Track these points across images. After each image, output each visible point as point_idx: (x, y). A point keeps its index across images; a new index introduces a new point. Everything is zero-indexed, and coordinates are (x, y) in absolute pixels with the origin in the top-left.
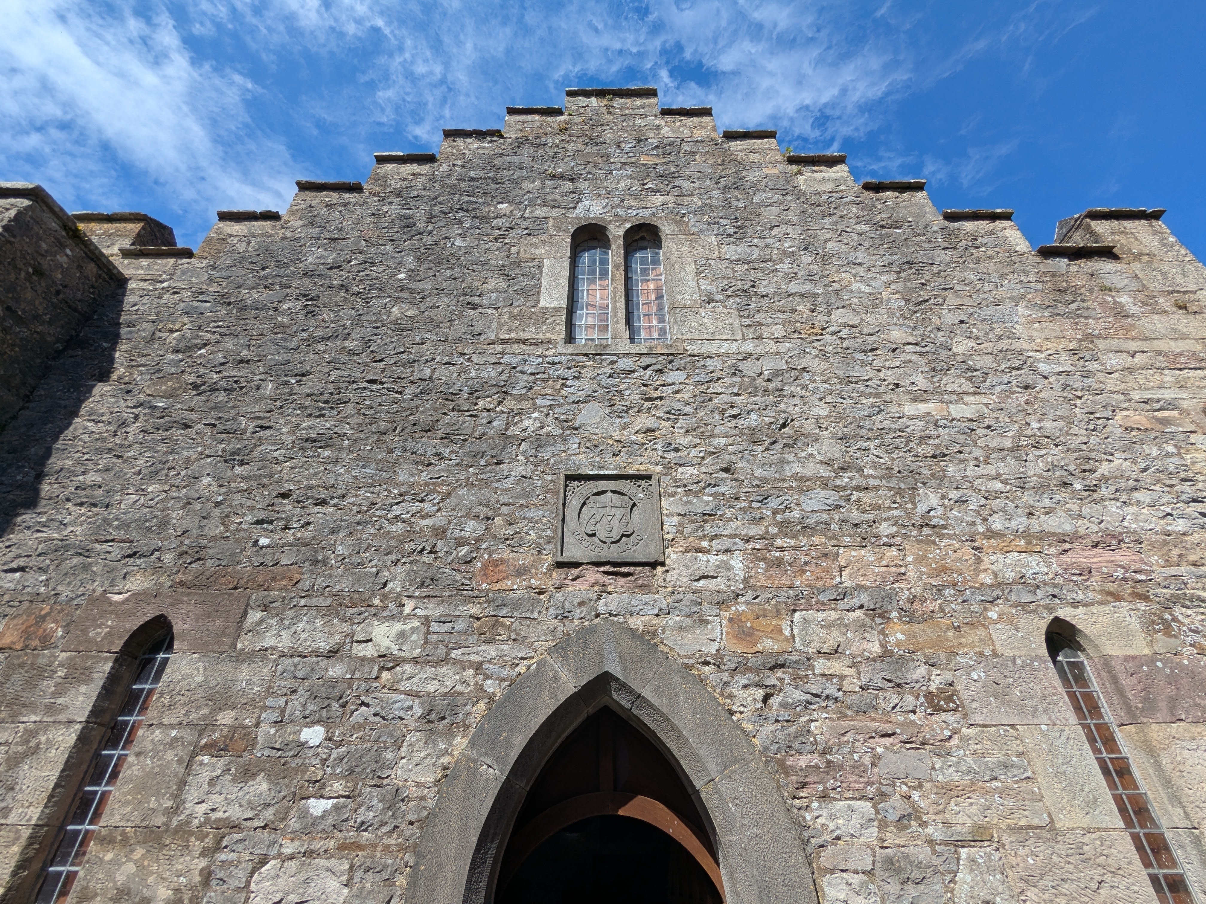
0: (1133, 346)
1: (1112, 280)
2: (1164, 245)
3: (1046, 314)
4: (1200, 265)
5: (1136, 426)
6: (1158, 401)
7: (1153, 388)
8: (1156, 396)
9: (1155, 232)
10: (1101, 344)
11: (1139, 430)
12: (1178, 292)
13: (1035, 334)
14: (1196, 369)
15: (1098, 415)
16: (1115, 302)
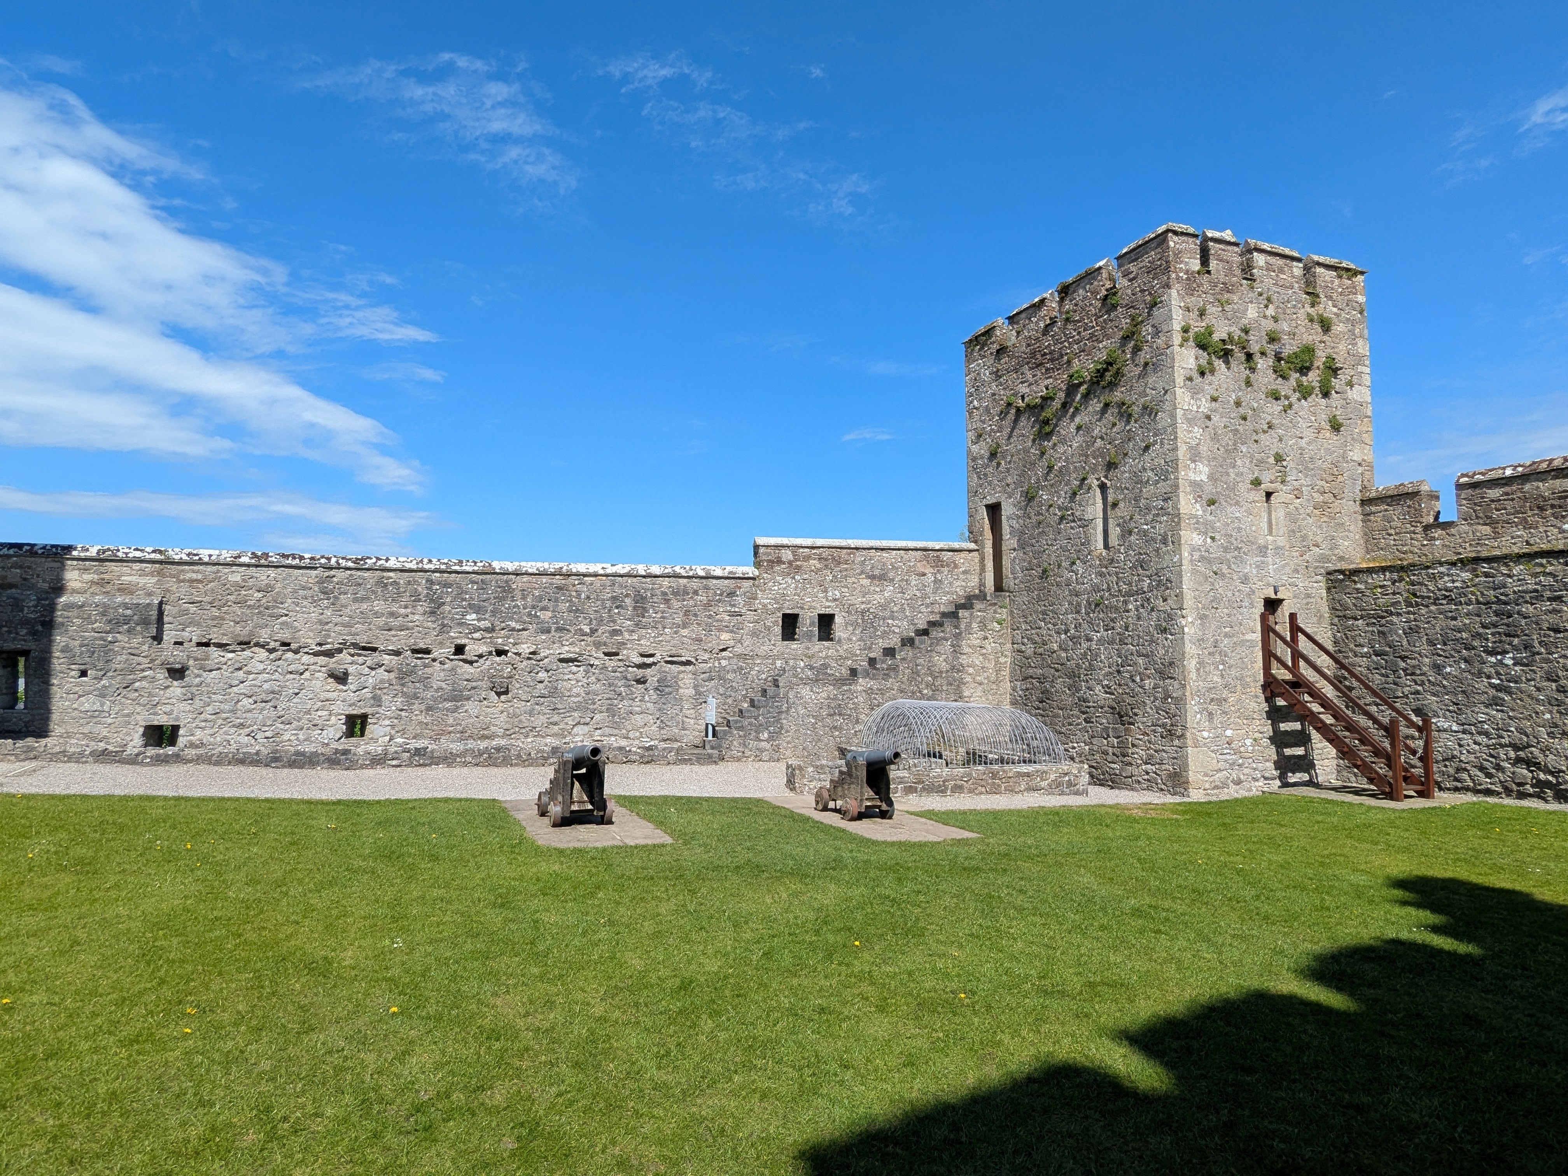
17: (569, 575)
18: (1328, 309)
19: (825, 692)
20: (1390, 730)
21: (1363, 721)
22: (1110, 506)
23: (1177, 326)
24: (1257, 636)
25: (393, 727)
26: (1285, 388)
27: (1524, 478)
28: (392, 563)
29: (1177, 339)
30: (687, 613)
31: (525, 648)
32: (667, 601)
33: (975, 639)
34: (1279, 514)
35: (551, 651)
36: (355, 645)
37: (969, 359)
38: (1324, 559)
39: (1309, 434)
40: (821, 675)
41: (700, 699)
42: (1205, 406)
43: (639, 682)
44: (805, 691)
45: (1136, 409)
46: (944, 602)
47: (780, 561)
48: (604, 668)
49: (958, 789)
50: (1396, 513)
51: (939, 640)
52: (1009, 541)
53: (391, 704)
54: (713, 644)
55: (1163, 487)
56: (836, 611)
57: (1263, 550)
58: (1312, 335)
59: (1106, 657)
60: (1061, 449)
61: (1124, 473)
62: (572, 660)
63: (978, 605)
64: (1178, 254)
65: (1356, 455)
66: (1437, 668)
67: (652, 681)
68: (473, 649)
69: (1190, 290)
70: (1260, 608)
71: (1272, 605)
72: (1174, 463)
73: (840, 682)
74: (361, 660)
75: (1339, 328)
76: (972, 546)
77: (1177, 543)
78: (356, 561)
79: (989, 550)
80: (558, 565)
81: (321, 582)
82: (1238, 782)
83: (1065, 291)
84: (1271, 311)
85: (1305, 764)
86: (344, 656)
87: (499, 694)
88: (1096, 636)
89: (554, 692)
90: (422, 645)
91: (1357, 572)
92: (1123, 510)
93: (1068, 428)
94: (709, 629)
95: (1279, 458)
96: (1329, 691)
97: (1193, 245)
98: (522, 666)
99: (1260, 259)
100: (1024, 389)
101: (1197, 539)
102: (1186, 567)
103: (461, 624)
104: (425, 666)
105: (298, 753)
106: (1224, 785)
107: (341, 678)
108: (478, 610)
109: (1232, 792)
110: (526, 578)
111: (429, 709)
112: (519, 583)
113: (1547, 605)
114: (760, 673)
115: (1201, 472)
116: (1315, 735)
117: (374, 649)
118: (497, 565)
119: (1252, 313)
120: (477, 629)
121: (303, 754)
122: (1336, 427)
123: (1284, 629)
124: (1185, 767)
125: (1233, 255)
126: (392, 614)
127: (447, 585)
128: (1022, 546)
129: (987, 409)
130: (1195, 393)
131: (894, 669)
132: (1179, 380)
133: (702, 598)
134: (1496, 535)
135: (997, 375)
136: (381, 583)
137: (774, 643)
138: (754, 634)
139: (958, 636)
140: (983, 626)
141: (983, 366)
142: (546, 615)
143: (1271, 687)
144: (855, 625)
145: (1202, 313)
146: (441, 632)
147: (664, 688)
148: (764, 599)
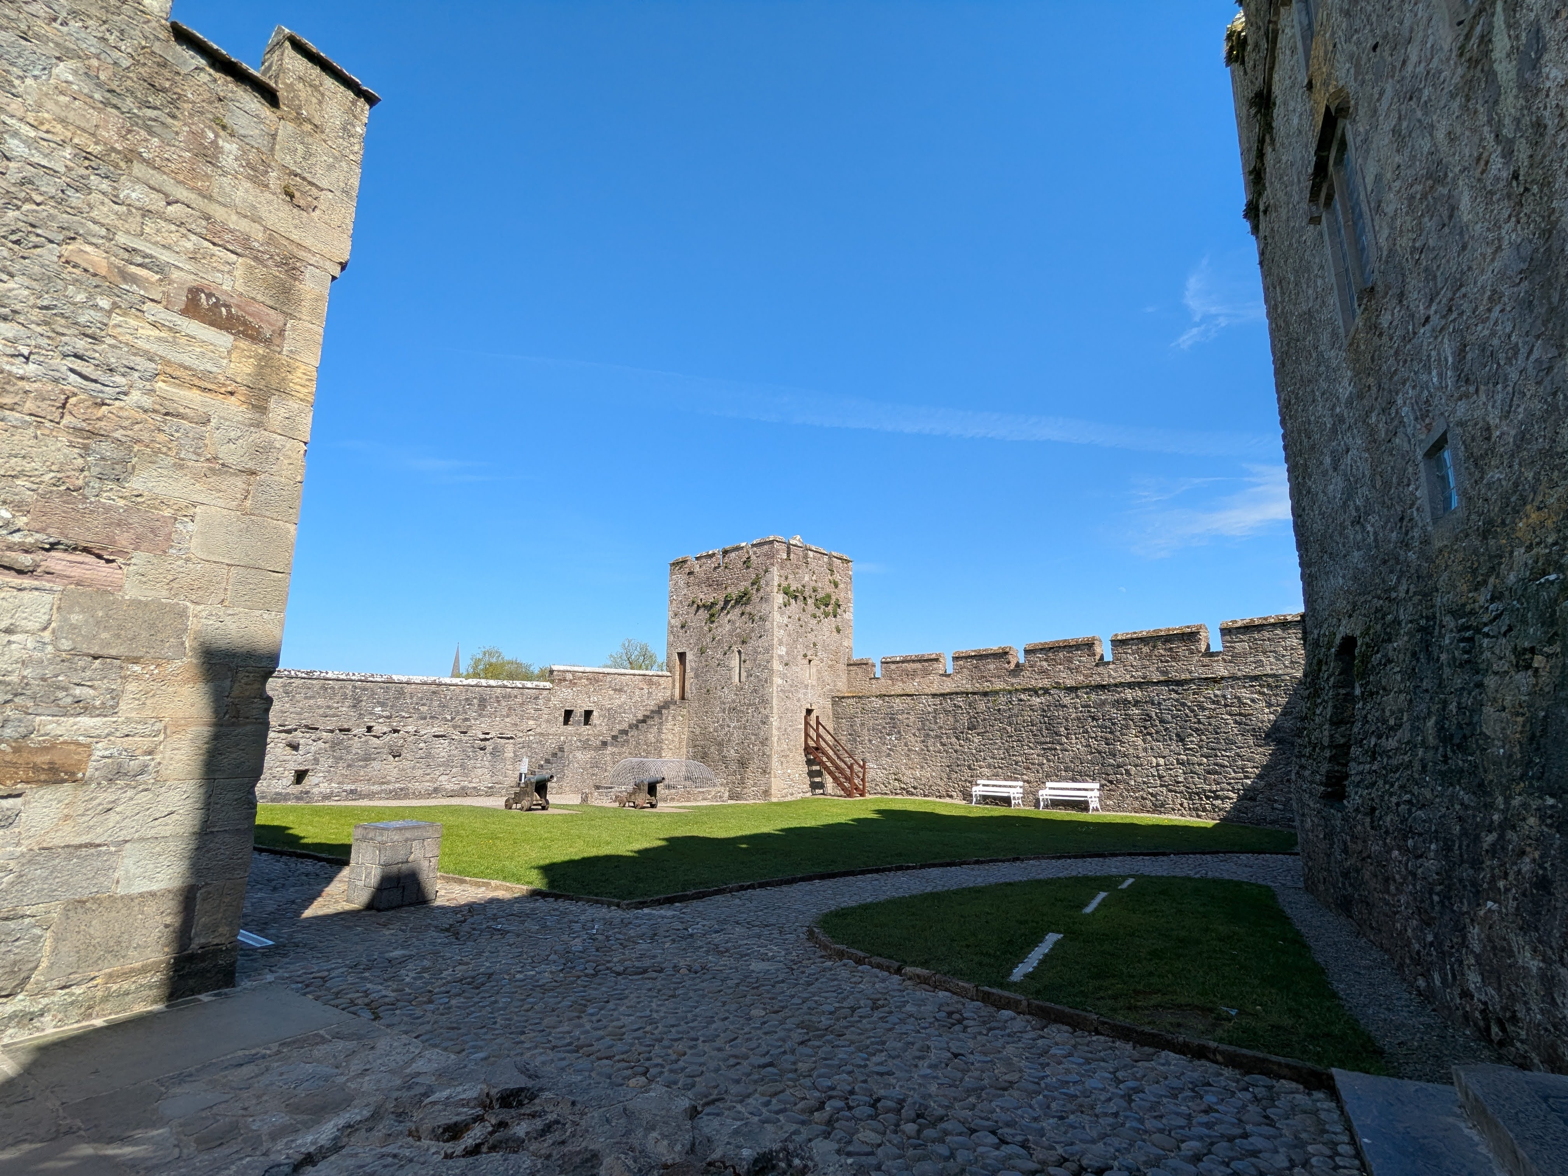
0: (182, 193)
1: (240, 122)
2: (344, 129)
3: (97, 96)
4: (359, 171)
5: (84, 265)
6: (146, 256)
7: (156, 243)
8: (148, 251)
9: (350, 111)
10: (138, 169)
11: (86, 270)
12: (304, 179)
13: (50, 105)
14: (232, 252)
15: (39, 231)
16: (214, 143)
17: (440, 685)
18: (837, 577)
19: (589, 755)
20: (851, 767)
21: (843, 765)
22: (742, 662)
23: (776, 584)
24: (803, 726)
25: (325, 777)
26: (819, 613)
27: (903, 662)
28: (330, 675)
29: (776, 590)
30: (510, 709)
31: (411, 729)
32: (498, 702)
33: (669, 725)
34: (814, 670)
35: (428, 731)
36: (306, 726)
37: (672, 574)
38: (831, 690)
39: (827, 634)
40: (586, 745)
41: (517, 759)
42: (786, 620)
43: (481, 749)
44: (579, 755)
45: (756, 618)
46: (652, 704)
47: (565, 680)
48: (461, 741)
49: (672, 799)
50: (859, 671)
51: (651, 726)
52: (690, 674)
53: (325, 763)
54: (524, 727)
55: (767, 656)
56: (594, 709)
57: (806, 686)
58: (830, 589)
59: (737, 736)
60: (719, 630)
61: (749, 647)
62: (442, 736)
63: (672, 707)
64: (777, 551)
65: (846, 644)
66: (870, 741)
67: (489, 749)
68: (378, 729)
69: (782, 568)
70: (804, 713)
71: (809, 712)
72: (772, 646)
73: (597, 749)
74: (308, 735)
75: (841, 586)
76: (669, 674)
77: (771, 683)
78: (307, 673)
79: (677, 677)
80: (433, 678)
81: (284, 686)
82: (792, 794)
83: (725, 552)
84: (814, 578)
85: (821, 786)
86: (298, 733)
87: (394, 757)
88: (732, 725)
89: (429, 755)
90: (346, 727)
91: (843, 698)
92: (748, 664)
93: (724, 619)
94: (522, 718)
95: (815, 645)
96: (831, 753)
97: (784, 547)
98: (410, 739)
99: (811, 554)
100: (702, 596)
101: (780, 681)
102: (775, 694)
103: (371, 714)
104: (349, 739)
105: (277, 794)
106: (786, 796)
107: (295, 747)
108: (382, 705)
109: (789, 798)
110: (413, 686)
111: (349, 766)
112: (408, 689)
113: (905, 716)
114: (551, 744)
115: (782, 651)
116: (825, 773)
117: (317, 729)
118: (395, 678)
119: (807, 578)
120: (381, 717)
121: (280, 794)
122: (838, 631)
123: (813, 723)
124: (770, 787)
125: (800, 552)
126: (329, 707)
127: (365, 689)
128: (697, 676)
129: (681, 602)
130: (782, 614)
131: (627, 741)
132: (776, 608)
133: (519, 700)
134: (893, 685)
135: (688, 585)
136: (324, 688)
137: (558, 727)
138: (548, 721)
139: (661, 724)
140: (674, 718)
141: (681, 578)
142: (424, 709)
143: (807, 750)
144: (604, 716)
145: (786, 578)
146: (359, 718)
147: (496, 753)
148: (554, 701)
